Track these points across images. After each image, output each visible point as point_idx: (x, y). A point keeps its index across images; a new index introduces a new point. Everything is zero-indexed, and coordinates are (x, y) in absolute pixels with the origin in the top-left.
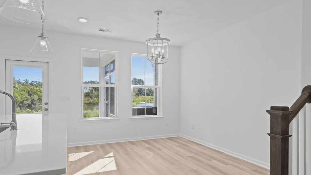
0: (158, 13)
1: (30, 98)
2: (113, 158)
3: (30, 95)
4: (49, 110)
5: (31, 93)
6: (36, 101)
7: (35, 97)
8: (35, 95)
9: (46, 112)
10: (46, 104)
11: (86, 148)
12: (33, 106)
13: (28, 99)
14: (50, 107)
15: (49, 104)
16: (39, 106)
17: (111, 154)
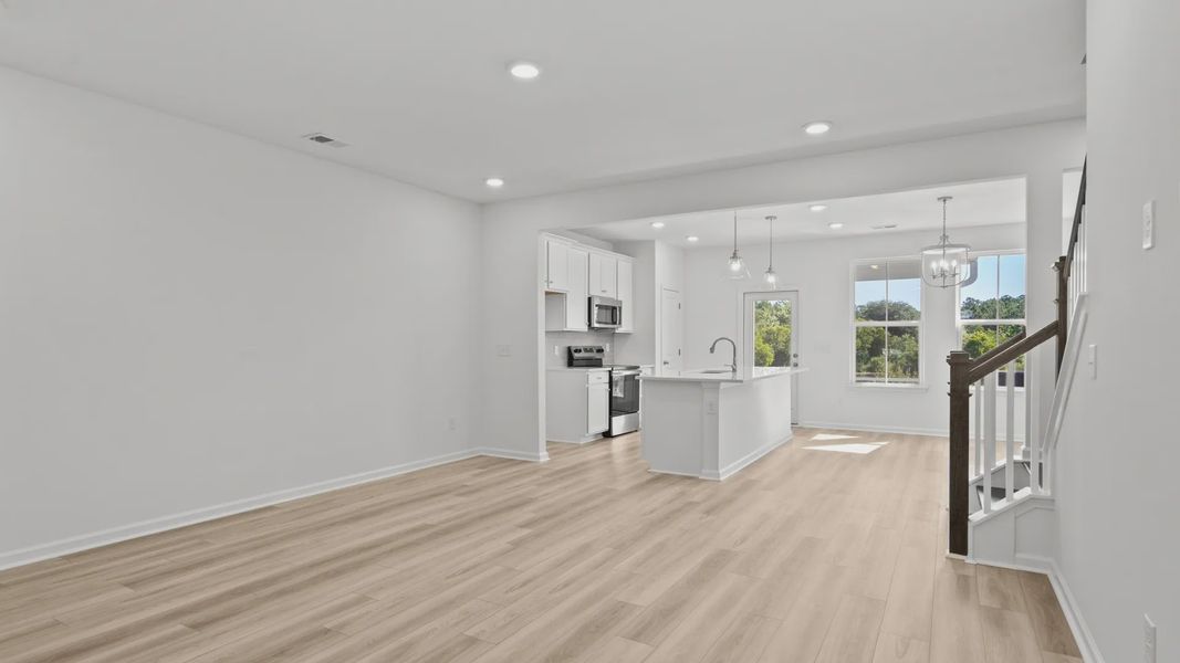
0: (945, 201)
4: (800, 365)
10: (795, 356)
11: (854, 433)
14: (800, 360)
15: (800, 356)
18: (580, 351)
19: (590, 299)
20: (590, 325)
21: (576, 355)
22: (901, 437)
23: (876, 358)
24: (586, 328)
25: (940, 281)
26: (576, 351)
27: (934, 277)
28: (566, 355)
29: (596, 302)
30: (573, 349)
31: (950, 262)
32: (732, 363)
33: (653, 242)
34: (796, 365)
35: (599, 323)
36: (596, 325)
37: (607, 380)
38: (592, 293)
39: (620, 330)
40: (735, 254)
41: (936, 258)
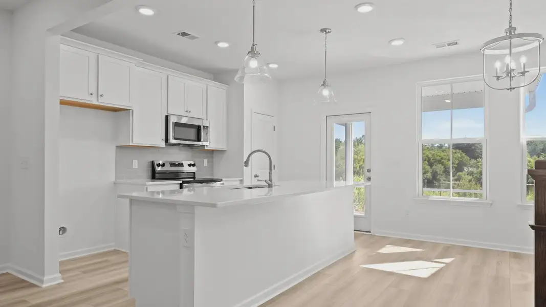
1: (430, 170)
3: (431, 165)
5: (433, 161)
6: (439, 174)
7: (439, 168)
8: (438, 165)
9: (369, 182)
10: (369, 171)
11: (420, 245)
12: (436, 184)
13: (428, 171)
16: (444, 183)
18: (162, 165)
19: (167, 118)
20: (167, 140)
21: (159, 169)
22: (466, 249)
23: (460, 173)
24: (163, 144)
25: (505, 83)
26: (159, 165)
27: (498, 78)
28: (150, 169)
29: (173, 119)
30: (156, 163)
31: (517, 60)
32: (268, 178)
34: (369, 179)
35: (175, 139)
36: (172, 141)
39: (208, 147)
41: (501, 58)
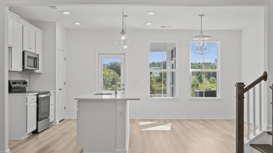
0: (201, 16)
2: (170, 126)
4: (126, 89)
9: (123, 91)
10: (123, 85)
14: (126, 87)
15: (126, 85)
17: (170, 124)
18: (16, 83)
19: (23, 52)
20: (23, 68)
21: (13, 86)
24: (22, 70)
26: (13, 83)
30: (11, 82)
33: (55, 23)
34: (124, 89)
35: (28, 66)
37: (35, 100)
38: (25, 49)
39: (37, 71)
40: (123, 31)
